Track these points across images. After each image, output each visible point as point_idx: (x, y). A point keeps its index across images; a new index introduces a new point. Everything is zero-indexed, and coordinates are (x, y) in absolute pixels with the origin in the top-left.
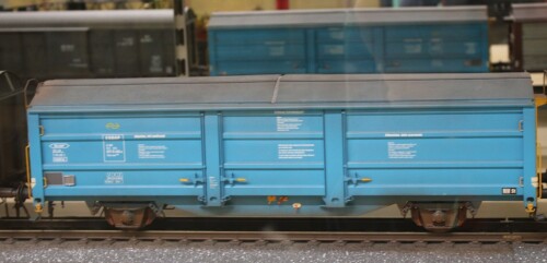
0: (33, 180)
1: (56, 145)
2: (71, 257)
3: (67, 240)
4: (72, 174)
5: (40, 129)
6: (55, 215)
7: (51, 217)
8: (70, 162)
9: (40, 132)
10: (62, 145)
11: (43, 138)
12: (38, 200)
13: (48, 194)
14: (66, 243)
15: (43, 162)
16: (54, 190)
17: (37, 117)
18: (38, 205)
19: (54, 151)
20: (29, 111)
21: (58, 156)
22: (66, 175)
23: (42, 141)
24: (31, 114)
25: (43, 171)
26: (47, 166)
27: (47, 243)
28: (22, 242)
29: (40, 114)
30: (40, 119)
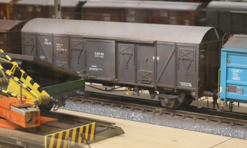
0: (221, 88)
1: (235, 70)
2: (237, 134)
3: (237, 124)
4: (242, 87)
5: (227, 60)
6: (233, 111)
7: (231, 112)
8: (241, 80)
9: (227, 62)
10: (238, 71)
11: (228, 66)
12: (222, 100)
13: (228, 97)
14: (236, 126)
15: (227, 79)
16: (231, 95)
17: (226, 53)
18: (222, 102)
19: (233, 74)
20: (222, 49)
21: (235, 77)
22: (238, 87)
23: (227, 67)
24: (223, 51)
25: (227, 84)
26: (229, 81)
27: (226, 124)
28: (213, 122)
29: (227, 52)
30: (227, 55)
